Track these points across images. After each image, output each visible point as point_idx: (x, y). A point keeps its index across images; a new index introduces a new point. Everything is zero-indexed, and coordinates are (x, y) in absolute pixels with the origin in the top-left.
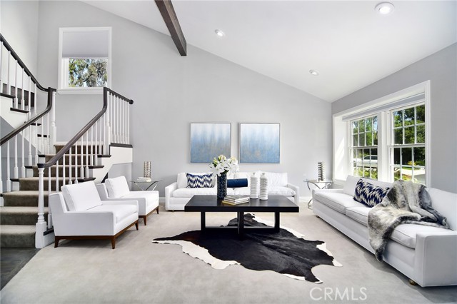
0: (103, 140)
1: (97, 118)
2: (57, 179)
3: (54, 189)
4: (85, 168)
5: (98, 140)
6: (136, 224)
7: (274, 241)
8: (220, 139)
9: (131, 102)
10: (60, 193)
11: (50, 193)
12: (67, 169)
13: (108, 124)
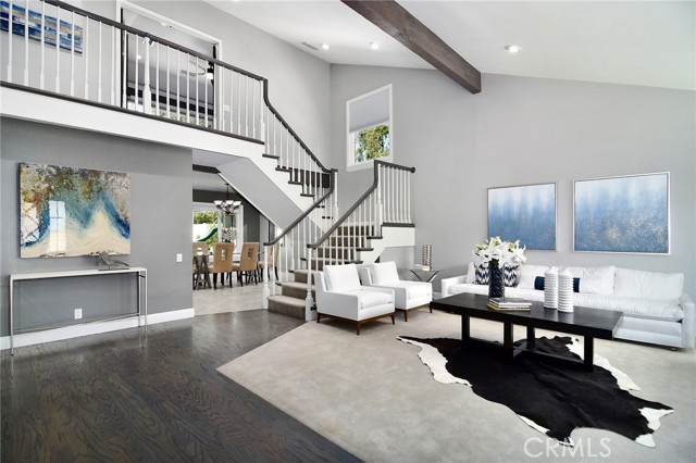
0: (373, 220)
1: (366, 196)
2: (324, 259)
3: (321, 269)
4: (352, 251)
5: (368, 220)
6: (392, 316)
7: (562, 379)
8: (536, 211)
9: (413, 170)
10: (321, 273)
11: (316, 272)
12: (340, 251)
13: (380, 201)
